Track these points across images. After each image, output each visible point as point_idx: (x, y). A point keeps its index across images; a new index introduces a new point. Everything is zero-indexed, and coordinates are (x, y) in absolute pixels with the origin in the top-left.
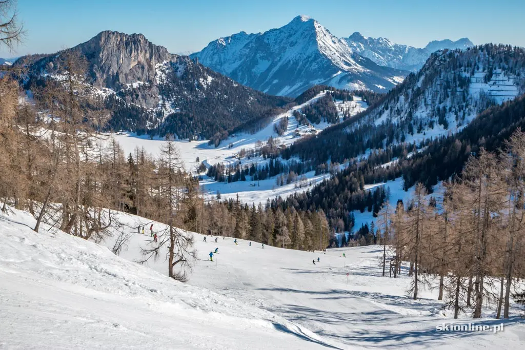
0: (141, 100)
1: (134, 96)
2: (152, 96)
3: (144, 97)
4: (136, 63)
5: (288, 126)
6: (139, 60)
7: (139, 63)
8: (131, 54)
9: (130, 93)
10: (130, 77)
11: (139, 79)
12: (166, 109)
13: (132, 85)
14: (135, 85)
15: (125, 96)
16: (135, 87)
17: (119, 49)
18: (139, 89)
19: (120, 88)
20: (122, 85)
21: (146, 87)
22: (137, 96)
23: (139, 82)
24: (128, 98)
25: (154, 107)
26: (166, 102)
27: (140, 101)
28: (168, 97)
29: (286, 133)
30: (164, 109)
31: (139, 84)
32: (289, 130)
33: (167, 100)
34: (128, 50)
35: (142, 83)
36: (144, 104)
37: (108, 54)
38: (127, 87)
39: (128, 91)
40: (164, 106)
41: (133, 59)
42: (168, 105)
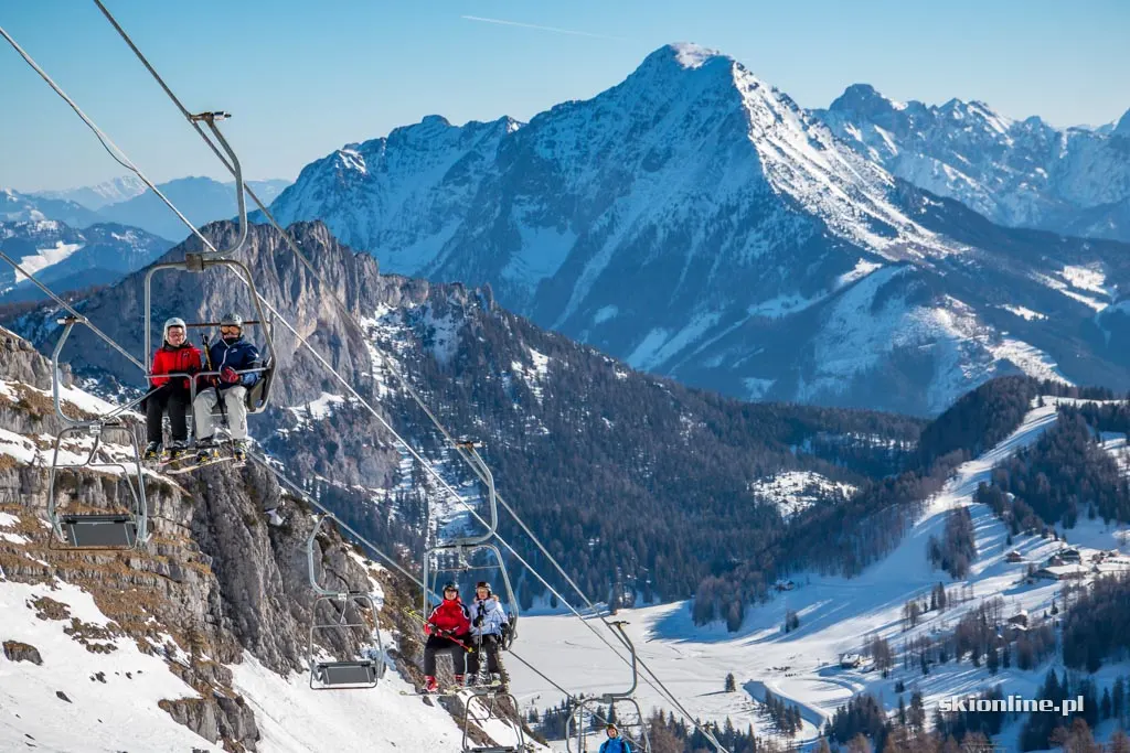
0: (345, 460)
1: (323, 450)
2: (377, 446)
3: (354, 453)
4: (312, 327)
5: (977, 544)
6: (322, 315)
7: (322, 324)
8: (295, 300)
9: (307, 442)
10: (298, 383)
11: (327, 385)
12: (428, 488)
13: (308, 410)
14: (319, 409)
15: (293, 454)
16: (320, 417)
17: (258, 284)
18: (333, 420)
19: (274, 427)
20: (278, 412)
21: (354, 413)
22: (332, 448)
23: (327, 396)
24: (306, 459)
25: (386, 486)
26: (426, 463)
27: (341, 466)
28: (427, 442)
29: (977, 568)
30: (422, 491)
31: (330, 403)
32: (986, 556)
33: (427, 455)
34: (288, 283)
35: (338, 399)
36: (356, 476)
37: (226, 304)
38: (295, 421)
39: (302, 432)
40: (418, 476)
41: (302, 313)
42: (432, 472)
